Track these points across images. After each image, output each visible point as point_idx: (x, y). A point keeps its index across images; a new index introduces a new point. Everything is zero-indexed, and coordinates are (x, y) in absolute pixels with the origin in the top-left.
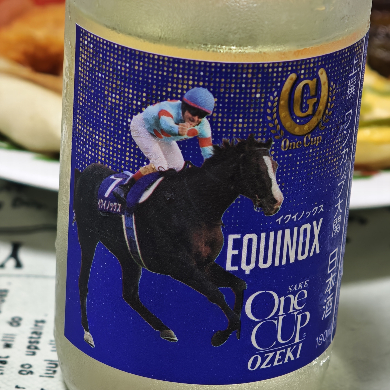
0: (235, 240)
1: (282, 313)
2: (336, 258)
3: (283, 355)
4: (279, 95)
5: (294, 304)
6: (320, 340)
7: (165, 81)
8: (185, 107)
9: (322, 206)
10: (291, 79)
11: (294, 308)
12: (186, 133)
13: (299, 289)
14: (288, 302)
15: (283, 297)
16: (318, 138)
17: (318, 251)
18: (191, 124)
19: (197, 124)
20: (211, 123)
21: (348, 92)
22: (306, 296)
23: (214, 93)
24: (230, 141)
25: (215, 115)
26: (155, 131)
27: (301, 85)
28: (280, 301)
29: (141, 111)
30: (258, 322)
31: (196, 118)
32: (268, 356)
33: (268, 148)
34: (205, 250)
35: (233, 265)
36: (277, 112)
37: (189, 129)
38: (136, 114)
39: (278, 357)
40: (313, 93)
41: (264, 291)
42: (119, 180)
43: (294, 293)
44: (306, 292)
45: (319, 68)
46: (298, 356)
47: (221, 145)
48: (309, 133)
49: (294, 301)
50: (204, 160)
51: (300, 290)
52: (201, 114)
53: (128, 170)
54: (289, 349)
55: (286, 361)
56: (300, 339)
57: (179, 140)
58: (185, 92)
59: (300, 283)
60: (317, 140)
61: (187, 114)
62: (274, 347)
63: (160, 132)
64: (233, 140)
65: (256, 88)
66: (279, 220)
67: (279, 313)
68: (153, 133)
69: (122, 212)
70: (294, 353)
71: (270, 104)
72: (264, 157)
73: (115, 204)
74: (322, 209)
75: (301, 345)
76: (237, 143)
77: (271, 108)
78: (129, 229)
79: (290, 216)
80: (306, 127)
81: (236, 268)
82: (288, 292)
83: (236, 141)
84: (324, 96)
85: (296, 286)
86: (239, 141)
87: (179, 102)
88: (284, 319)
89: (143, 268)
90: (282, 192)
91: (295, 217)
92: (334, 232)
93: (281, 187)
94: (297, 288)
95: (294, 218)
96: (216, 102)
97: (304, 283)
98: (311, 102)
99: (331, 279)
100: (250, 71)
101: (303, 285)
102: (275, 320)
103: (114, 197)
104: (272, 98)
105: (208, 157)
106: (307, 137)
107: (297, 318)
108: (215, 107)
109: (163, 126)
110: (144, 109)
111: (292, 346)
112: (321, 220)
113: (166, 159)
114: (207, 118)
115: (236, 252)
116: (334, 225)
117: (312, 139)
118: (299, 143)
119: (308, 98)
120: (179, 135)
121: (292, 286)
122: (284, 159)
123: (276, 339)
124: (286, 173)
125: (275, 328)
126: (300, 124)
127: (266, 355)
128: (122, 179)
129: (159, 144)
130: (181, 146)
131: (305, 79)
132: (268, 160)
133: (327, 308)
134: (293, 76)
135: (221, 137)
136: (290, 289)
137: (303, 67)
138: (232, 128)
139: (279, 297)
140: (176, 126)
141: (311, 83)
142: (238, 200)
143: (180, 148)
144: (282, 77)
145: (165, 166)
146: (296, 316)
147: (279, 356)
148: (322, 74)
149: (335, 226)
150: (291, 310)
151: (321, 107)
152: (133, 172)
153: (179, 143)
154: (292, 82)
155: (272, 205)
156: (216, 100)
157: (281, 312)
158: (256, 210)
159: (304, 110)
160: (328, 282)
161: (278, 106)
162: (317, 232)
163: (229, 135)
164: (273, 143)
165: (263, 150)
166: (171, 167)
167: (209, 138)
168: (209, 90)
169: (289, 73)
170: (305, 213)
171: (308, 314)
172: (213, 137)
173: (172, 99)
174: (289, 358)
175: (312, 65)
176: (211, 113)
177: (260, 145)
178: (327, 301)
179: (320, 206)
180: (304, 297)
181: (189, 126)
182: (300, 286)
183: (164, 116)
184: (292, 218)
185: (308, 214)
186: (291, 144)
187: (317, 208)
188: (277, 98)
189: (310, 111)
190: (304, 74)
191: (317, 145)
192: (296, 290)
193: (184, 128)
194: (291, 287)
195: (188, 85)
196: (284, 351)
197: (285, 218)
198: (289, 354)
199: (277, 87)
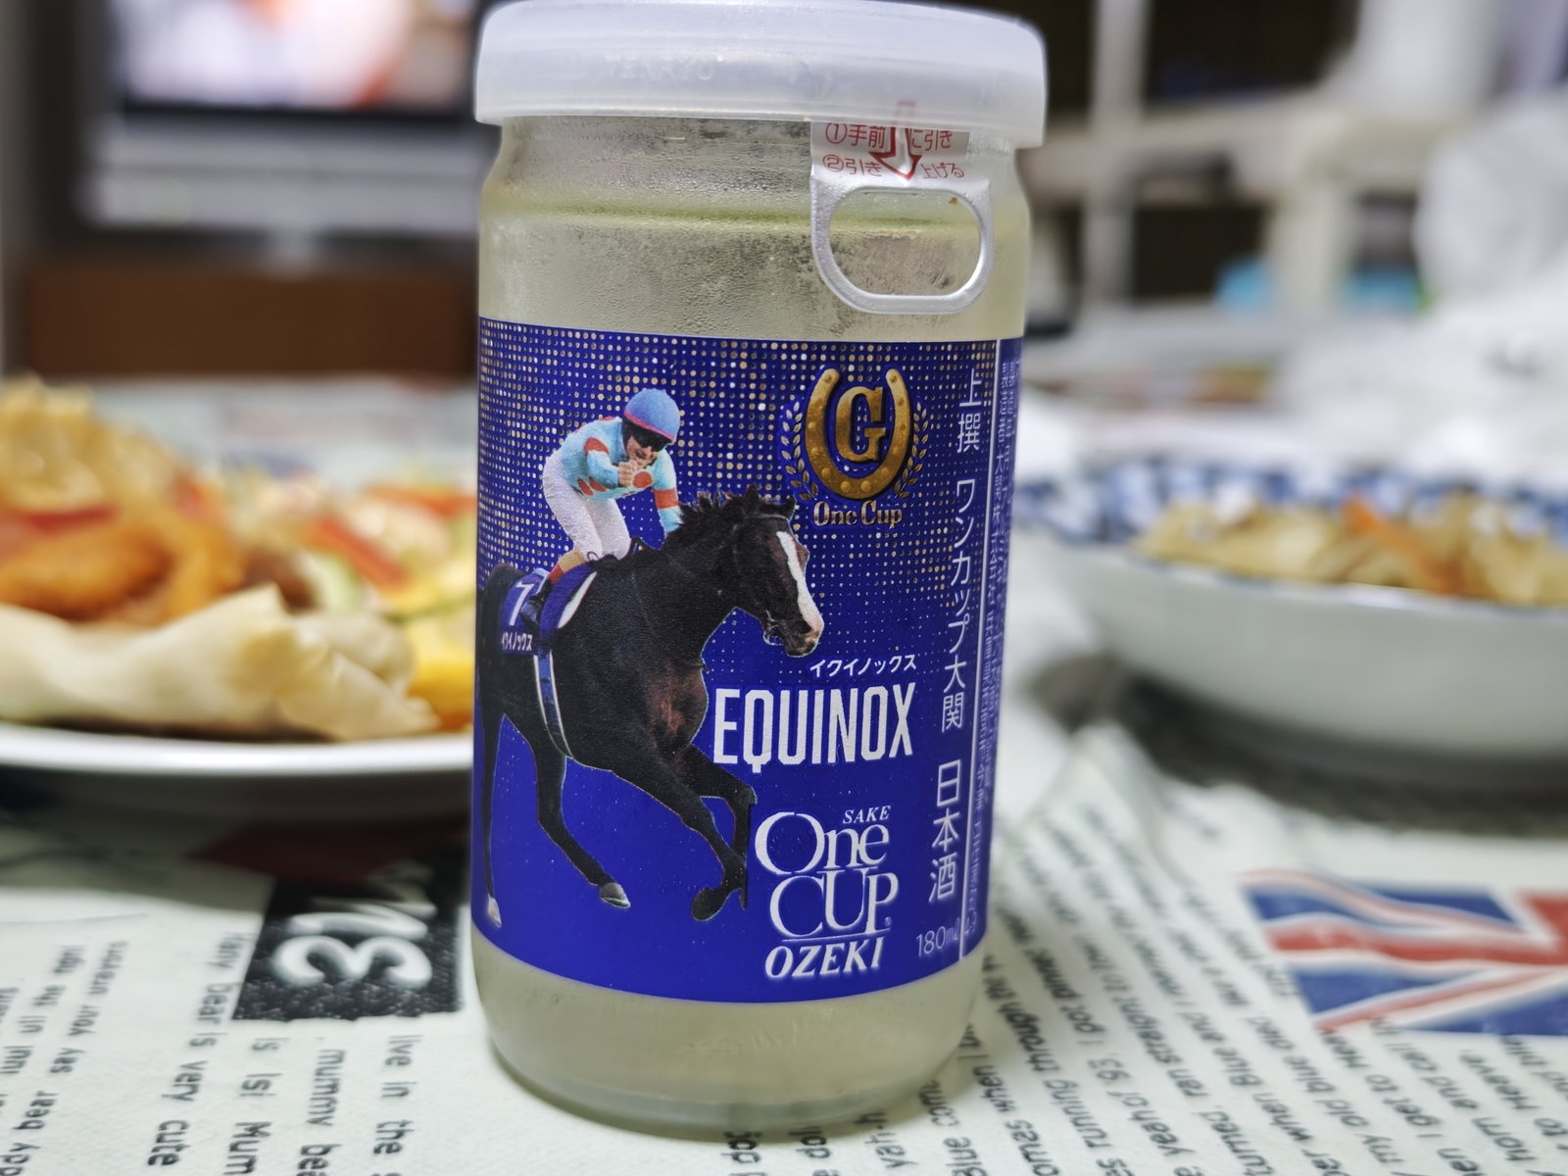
0: (729, 701)
1: (835, 866)
2: (957, 781)
3: (841, 956)
4: (804, 409)
5: (858, 852)
6: (928, 942)
7: (592, 380)
8: (630, 430)
9: (912, 657)
10: (828, 380)
11: (859, 860)
12: (631, 482)
13: (868, 820)
14: (844, 844)
15: (834, 832)
16: (893, 511)
17: (908, 751)
18: (639, 464)
19: (650, 462)
20: (675, 459)
21: (960, 436)
22: (886, 839)
23: (677, 399)
24: (712, 498)
25: (682, 443)
26: (580, 482)
27: (849, 395)
28: (827, 839)
29: (558, 446)
30: (784, 878)
31: (648, 450)
32: (806, 953)
33: (788, 516)
34: (672, 718)
35: (727, 752)
36: (802, 443)
37: (635, 474)
38: (549, 454)
39: (829, 958)
40: (877, 416)
41: (793, 814)
42: (528, 587)
43: (859, 829)
44: (884, 831)
45: (886, 367)
46: (875, 964)
47: (694, 505)
48: (872, 498)
49: (859, 845)
50: (665, 534)
51: (872, 823)
52: (656, 441)
53: (542, 566)
54: (853, 945)
55: (848, 968)
56: (877, 927)
57: (619, 496)
58: (627, 399)
59: (871, 810)
60: (893, 517)
61: (633, 442)
62: (820, 934)
63: (588, 484)
64: (717, 495)
65: (757, 392)
66: (818, 667)
67: (826, 865)
68: (577, 486)
69: (534, 651)
70: (867, 956)
71: (786, 427)
72: (781, 535)
73: (525, 635)
74: (911, 664)
75: (880, 942)
76: (724, 504)
77: (791, 435)
78: (545, 681)
79: (840, 662)
80: (865, 484)
81: (733, 760)
82: (844, 822)
83: (724, 497)
84: (903, 427)
85: (861, 813)
86: (728, 498)
87: (618, 419)
88: (838, 880)
89: (568, 757)
90: (821, 610)
91: (851, 666)
92: (947, 724)
93: (817, 600)
94: (865, 817)
95: (849, 669)
96: (682, 418)
97: (880, 810)
98: (875, 435)
99: (947, 821)
100: (744, 355)
101: (877, 814)
102: (820, 877)
103: (524, 624)
104: (789, 414)
105: (673, 528)
106: (869, 507)
107: (868, 881)
108: (681, 428)
109: (594, 472)
110: (561, 441)
111: (860, 941)
112: (912, 687)
113: (600, 535)
114: (668, 450)
115: (732, 726)
116: (945, 708)
117: (880, 512)
118: (851, 514)
119: (865, 426)
120: (620, 486)
121: (852, 812)
122: (819, 541)
123: (823, 919)
124: (828, 571)
125: (819, 897)
126: (850, 474)
127: (803, 949)
128: (533, 585)
129: (587, 507)
130: (624, 508)
131: (856, 384)
132: (787, 541)
133: (941, 879)
134: (831, 374)
135: (694, 490)
136: (847, 816)
137: (852, 358)
138: (715, 470)
139: (826, 829)
140: (615, 469)
141: (872, 395)
142: (732, 617)
143: (624, 513)
144: (808, 373)
145: (599, 551)
146: (864, 877)
147: (833, 955)
148: (894, 381)
149: (947, 711)
150: (853, 863)
151: (896, 449)
152: (548, 568)
153: (620, 502)
154: (829, 386)
155: (800, 635)
156: (683, 413)
157: (831, 863)
158: (767, 641)
159: (858, 448)
160: (941, 825)
161: (802, 431)
162: (903, 710)
163: (709, 485)
164: (797, 507)
165: (777, 519)
166: (609, 551)
167: (673, 490)
168: (669, 393)
169: (822, 367)
170: (872, 662)
171: (893, 878)
172: (679, 488)
173: (606, 414)
174: (855, 966)
175: (870, 358)
176: (674, 440)
177: (770, 508)
178: (942, 864)
179: (907, 657)
180: (881, 839)
181: (636, 468)
182: (871, 814)
183: (594, 451)
184: (845, 668)
185: (880, 667)
186: (834, 513)
187: (900, 658)
188: (799, 417)
189: (871, 452)
190: (856, 373)
191: (892, 526)
192: (862, 821)
193: (628, 471)
194: (849, 814)
195: (631, 385)
196: (842, 946)
197: (829, 666)
198: (854, 955)
199: (798, 392)
